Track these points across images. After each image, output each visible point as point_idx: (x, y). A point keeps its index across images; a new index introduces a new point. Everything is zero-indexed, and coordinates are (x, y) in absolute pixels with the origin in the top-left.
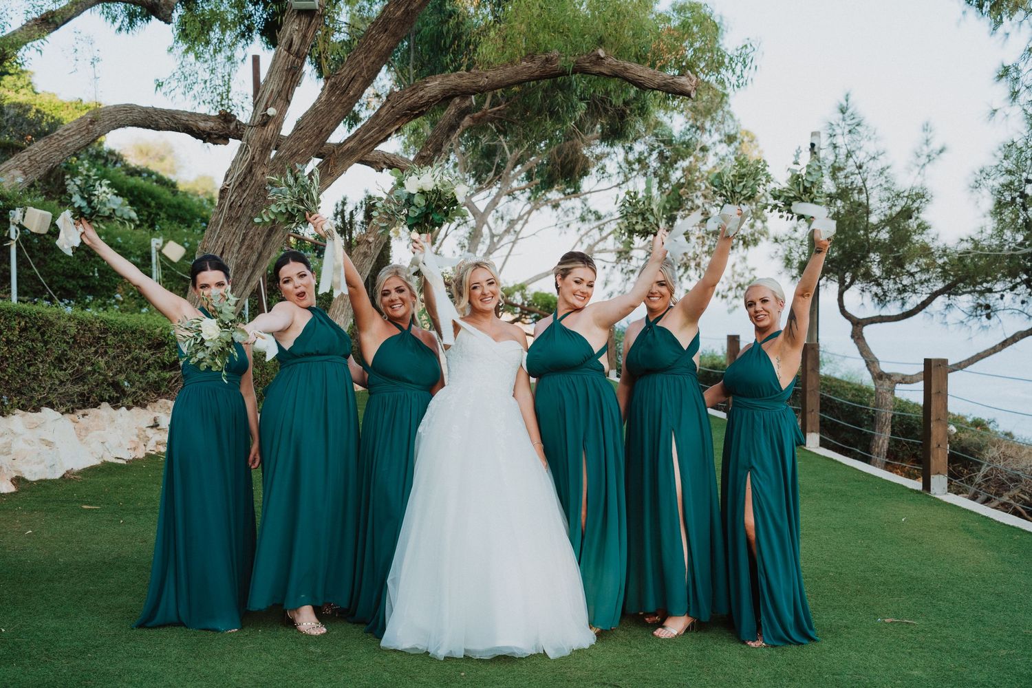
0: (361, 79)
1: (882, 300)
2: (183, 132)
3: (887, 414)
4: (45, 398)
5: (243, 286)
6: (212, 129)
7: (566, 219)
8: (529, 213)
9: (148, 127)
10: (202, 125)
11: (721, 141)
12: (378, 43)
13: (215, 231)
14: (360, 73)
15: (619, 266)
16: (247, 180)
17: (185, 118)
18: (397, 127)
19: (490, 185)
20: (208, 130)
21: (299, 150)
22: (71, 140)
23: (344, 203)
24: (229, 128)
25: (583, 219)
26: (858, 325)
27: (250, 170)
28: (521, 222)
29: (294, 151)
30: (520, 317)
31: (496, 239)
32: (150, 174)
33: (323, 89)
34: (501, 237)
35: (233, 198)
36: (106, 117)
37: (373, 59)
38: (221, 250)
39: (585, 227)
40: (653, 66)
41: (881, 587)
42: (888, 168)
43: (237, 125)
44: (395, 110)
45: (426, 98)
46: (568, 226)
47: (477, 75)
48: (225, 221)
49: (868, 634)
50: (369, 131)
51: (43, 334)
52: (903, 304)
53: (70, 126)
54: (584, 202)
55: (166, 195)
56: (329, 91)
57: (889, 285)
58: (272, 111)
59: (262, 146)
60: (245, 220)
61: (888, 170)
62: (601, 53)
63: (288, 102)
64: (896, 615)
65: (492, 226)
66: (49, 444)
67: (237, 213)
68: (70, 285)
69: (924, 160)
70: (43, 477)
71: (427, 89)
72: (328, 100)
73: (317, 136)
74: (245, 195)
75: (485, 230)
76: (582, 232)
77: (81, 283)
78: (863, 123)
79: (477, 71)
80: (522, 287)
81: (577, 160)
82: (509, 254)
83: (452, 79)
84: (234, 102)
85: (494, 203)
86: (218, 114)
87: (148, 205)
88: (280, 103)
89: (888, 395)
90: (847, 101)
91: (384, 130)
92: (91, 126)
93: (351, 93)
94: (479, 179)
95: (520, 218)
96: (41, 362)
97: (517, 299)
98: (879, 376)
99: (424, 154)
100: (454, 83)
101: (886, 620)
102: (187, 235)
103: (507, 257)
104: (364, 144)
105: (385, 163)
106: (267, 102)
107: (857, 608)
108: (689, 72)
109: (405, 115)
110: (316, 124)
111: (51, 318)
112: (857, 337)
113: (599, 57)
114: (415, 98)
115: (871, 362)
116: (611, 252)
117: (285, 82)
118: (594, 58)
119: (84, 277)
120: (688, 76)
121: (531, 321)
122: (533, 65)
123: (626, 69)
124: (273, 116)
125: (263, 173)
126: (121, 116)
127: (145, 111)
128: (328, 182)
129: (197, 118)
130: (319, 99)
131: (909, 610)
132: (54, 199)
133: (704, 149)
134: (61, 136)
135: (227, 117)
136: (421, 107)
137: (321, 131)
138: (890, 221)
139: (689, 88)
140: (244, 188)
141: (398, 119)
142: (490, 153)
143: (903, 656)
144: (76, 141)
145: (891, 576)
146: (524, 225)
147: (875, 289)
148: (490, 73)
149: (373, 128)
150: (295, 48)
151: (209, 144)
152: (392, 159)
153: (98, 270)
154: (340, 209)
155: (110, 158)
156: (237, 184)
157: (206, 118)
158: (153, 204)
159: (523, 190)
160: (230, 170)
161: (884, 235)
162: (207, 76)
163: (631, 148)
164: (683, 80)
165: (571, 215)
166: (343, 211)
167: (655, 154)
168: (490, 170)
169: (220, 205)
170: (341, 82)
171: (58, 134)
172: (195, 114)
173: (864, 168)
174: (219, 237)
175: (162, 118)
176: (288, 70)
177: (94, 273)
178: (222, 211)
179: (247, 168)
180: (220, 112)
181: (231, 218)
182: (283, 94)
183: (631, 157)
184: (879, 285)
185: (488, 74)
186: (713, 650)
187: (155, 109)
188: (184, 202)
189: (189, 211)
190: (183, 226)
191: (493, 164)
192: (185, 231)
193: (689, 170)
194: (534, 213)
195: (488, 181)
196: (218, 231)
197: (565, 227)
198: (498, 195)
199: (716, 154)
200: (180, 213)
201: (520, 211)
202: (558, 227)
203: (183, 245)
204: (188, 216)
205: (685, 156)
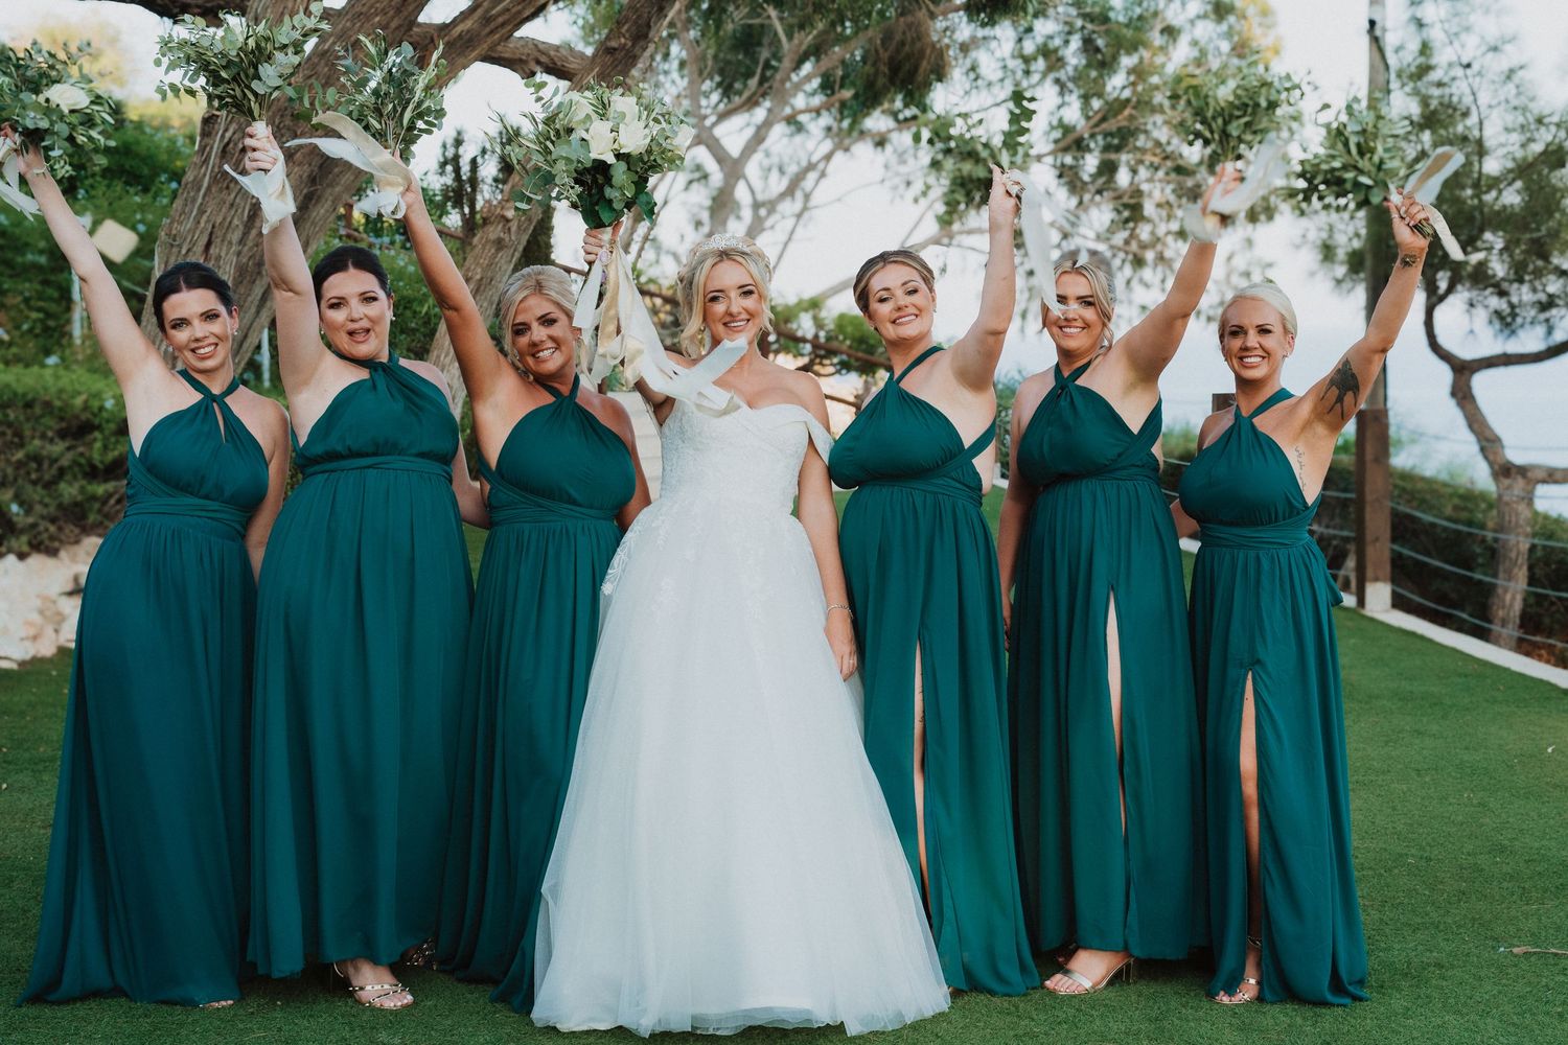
1: (1506, 321)
3: (1519, 544)
7: (903, 169)
8: (828, 157)
11: (1203, 15)
19: (752, 103)
23: (458, 142)
26: (1463, 370)
28: (812, 176)
30: (812, 363)
31: (763, 211)
34: (771, 206)
38: (206, 239)
41: (1505, 885)
42: (1521, 68)
46: (906, 183)
49: (1480, 979)
52: (1550, 331)
57: (1523, 294)
61: (1521, 73)
64: (1535, 938)
65: (757, 184)
75: (741, 193)
80: (814, 305)
81: (922, 53)
82: (790, 238)
85: (759, 137)
89: (1522, 508)
94: (727, 90)
95: (811, 167)
97: (805, 326)
98: (1504, 470)
99: (614, 44)
101: (1515, 950)
102: (143, 208)
103: (786, 244)
104: (493, 25)
105: (538, 62)
107: (1459, 927)
112: (1462, 394)
115: (1488, 443)
121: (831, 369)
131: (1558, 929)
133: (1170, 32)
138: (1524, 170)
142: (750, 40)
143: (1547, 1020)
145: (1526, 862)
147: (1495, 302)
152: (552, 53)
154: (450, 154)
159: (816, 112)
161: (1512, 197)
163: (1029, 30)
165: (911, 161)
166: (456, 158)
167: (1076, 42)
168: (749, 75)
173: (1476, 67)
174: (200, 213)
183: (1029, 47)
184: (1502, 294)
186: (1179, 1019)
188: (138, 142)
189: (149, 159)
190: (132, 190)
191: (756, 62)
192: (137, 199)
193: (1139, 73)
194: (839, 156)
195: (746, 95)
196: (200, 200)
197: (902, 186)
198: (767, 125)
199: (1195, 43)
200: (128, 163)
201: (811, 155)
202: (887, 184)
203: (133, 228)
204: (146, 171)
205: (1133, 47)
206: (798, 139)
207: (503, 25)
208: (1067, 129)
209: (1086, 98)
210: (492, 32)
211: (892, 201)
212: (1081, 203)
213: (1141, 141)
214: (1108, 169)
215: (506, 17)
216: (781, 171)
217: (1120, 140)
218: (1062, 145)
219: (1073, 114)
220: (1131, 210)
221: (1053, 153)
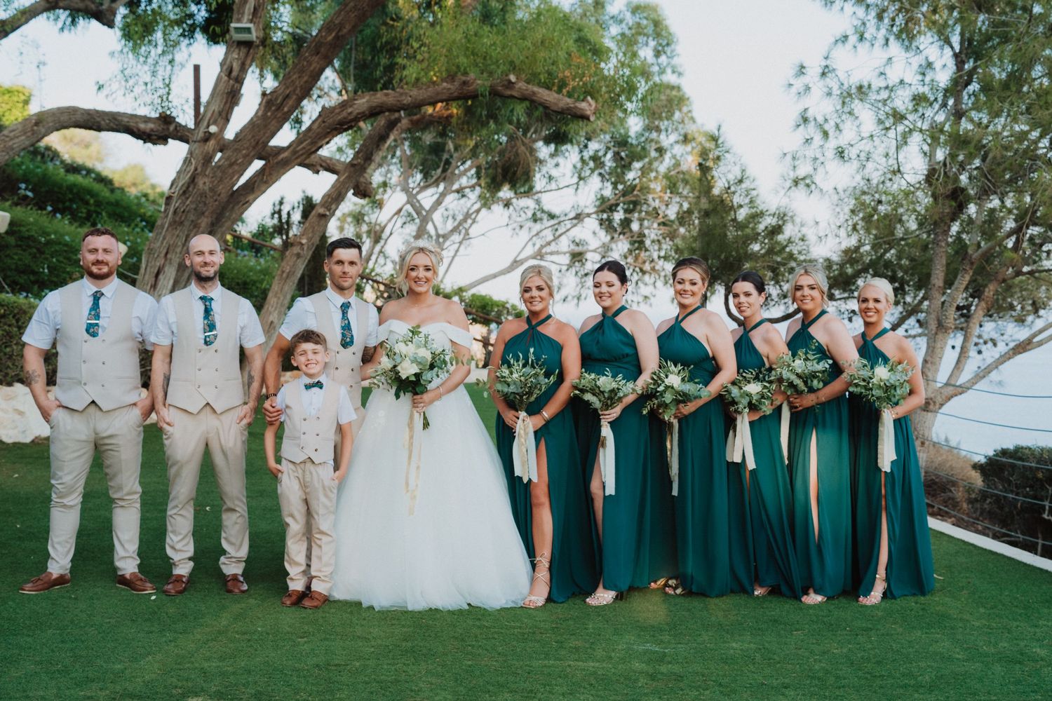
0: (295, 97)
2: (124, 132)
4: (16, 375)
5: (184, 283)
6: (152, 130)
7: (519, 219)
8: (478, 211)
9: (90, 128)
10: (142, 126)
11: (677, 142)
12: (311, 65)
13: (161, 233)
14: (294, 91)
15: (573, 270)
16: (191, 189)
17: (126, 120)
18: (327, 140)
19: (436, 183)
20: (148, 131)
21: (237, 160)
22: (16, 140)
23: (281, 203)
24: (168, 129)
25: (535, 219)
27: (193, 180)
28: (470, 221)
29: (233, 160)
31: (441, 240)
32: (89, 171)
33: (260, 105)
34: (445, 237)
35: (177, 205)
36: (50, 119)
37: (305, 78)
38: (165, 251)
39: (538, 227)
40: (559, 91)
42: (755, 189)
43: (176, 126)
44: (326, 124)
45: (355, 114)
46: (521, 227)
47: (401, 94)
48: (170, 225)
50: (302, 143)
51: (18, 321)
52: (786, 308)
53: (15, 127)
54: (538, 202)
55: (105, 193)
56: (266, 107)
58: (213, 129)
59: (203, 159)
60: (187, 223)
61: (752, 192)
62: (513, 78)
63: (228, 120)
65: (439, 224)
66: (21, 413)
67: (181, 218)
68: (22, 279)
69: (789, 183)
70: (17, 440)
71: (355, 106)
72: (264, 115)
73: (254, 148)
74: (188, 202)
75: (430, 227)
76: (534, 232)
77: (32, 278)
78: (731, 151)
79: (402, 91)
80: (461, 291)
82: (455, 255)
83: (380, 97)
84: (174, 103)
85: (438, 203)
86: (157, 115)
87: (87, 203)
88: (221, 121)
90: (719, 130)
91: (316, 143)
92: (35, 128)
93: (286, 109)
94: (426, 175)
95: (468, 216)
96: (15, 344)
99: (355, 162)
100: (380, 101)
102: (128, 234)
103: (453, 257)
104: (297, 155)
105: (321, 166)
106: (209, 120)
108: (589, 98)
109: (336, 129)
110: (253, 137)
111: (24, 307)
113: (510, 82)
114: (344, 114)
116: (565, 253)
117: (226, 103)
118: (506, 83)
119: (34, 273)
120: (588, 102)
122: (452, 87)
123: (534, 93)
124: (214, 133)
125: (205, 183)
126: (64, 118)
127: (89, 113)
128: (263, 189)
129: (138, 120)
130: (256, 113)
132: (7, 200)
133: (661, 150)
134: (7, 137)
135: (166, 119)
136: (349, 123)
137: (257, 143)
139: (588, 113)
140: (187, 195)
141: (328, 133)
142: (437, 149)
144: (23, 141)
146: (471, 225)
148: (414, 92)
149: (305, 140)
150: (234, 74)
151: (149, 145)
152: (328, 161)
153: (48, 267)
154: (277, 208)
155: (47, 153)
156: (181, 192)
157: (146, 119)
158: (92, 201)
159: (473, 187)
160: (175, 179)
162: (148, 78)
163: (586, 146)
164: (583, 105)
165: (523, 215)
166: (279, 212)
167: (609, 155)
168: (437, 167)
169: (165, 210)
170: (276, 99)
171: (4, 135)
172: (136, 116)
174: (164, 239)
175: (104, 120)
176: (228, 94)
177: (44, 269)
178: (167, 216)
179: (190, 178)
180: (160, 114)
181: (175, 222)
182: (224, 115)
183: (586, 155)
185: (411, 94)
187: (97, 112)
188: (122, 200)
189: (127, 208)
190: (123, 225)
191: (440, 160)
192: (126, 229)
193: (644, 171)
194: (484, 211)
195: (435, 178)
196: (163, 233)
197: (518, 228)
198: (443, 195)
199: (674, 157)
200: (118, 210)
201: (470, 209)
202: (510, 227)
203: (125, 243)
204: (126, 214)
205: (640, 158)
206: (464, 200)
207: (302, 155)
208: (603, 199)
209: (615, 185)
210: (297, 158)
211: (512, 236)
212: (613, 238)
213: (644, 208)
214: (626, 223)
215: (304, 151)
216: (454, 218)
217: (633, 206)
218: (601, 209)
219: (608, 192)
220: (638, 243)
221: (596, 212)
